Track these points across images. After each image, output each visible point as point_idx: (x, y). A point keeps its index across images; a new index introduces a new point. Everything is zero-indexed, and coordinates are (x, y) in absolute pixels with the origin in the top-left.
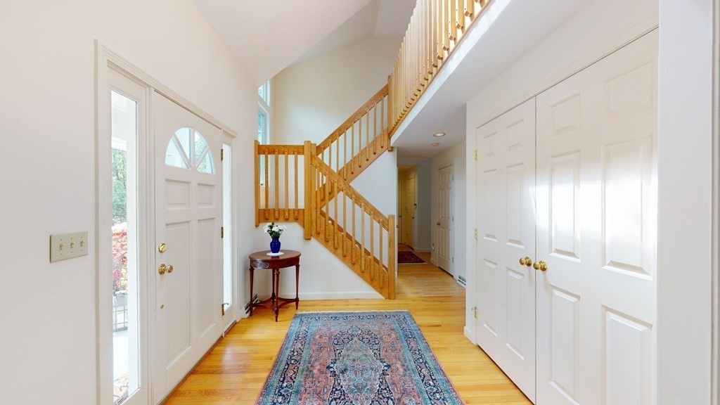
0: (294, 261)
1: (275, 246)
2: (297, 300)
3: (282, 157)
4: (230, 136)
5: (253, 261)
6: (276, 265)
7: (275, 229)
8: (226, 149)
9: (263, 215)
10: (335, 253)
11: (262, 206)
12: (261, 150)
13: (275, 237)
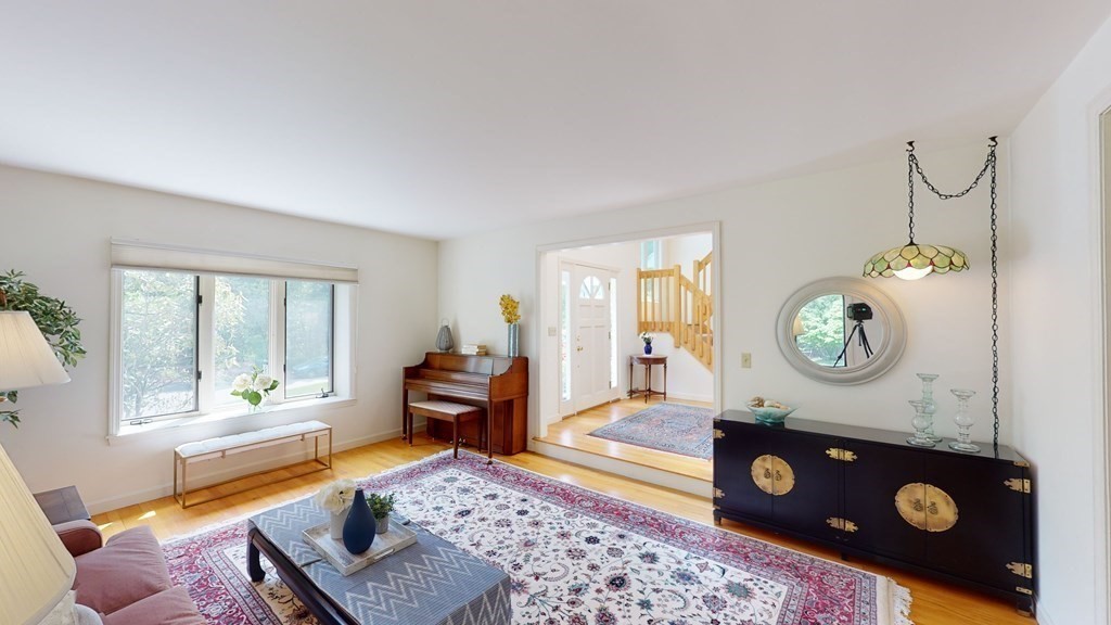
0: (662, 361)
1: (648, 351)
2: (665, 394)
3: (656, 280)
4: (615, 272)
5: (632, 358)
6: (649, 363)
7: (647, 336)
8: (613, 282)
9: (644, 326)
10: (701, 361)
11: (643, 320)
12: (641, 275)
13: (648, 343)
